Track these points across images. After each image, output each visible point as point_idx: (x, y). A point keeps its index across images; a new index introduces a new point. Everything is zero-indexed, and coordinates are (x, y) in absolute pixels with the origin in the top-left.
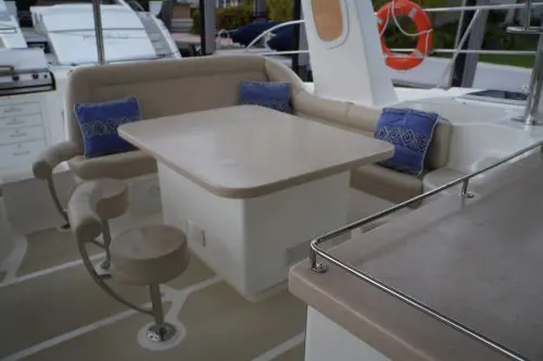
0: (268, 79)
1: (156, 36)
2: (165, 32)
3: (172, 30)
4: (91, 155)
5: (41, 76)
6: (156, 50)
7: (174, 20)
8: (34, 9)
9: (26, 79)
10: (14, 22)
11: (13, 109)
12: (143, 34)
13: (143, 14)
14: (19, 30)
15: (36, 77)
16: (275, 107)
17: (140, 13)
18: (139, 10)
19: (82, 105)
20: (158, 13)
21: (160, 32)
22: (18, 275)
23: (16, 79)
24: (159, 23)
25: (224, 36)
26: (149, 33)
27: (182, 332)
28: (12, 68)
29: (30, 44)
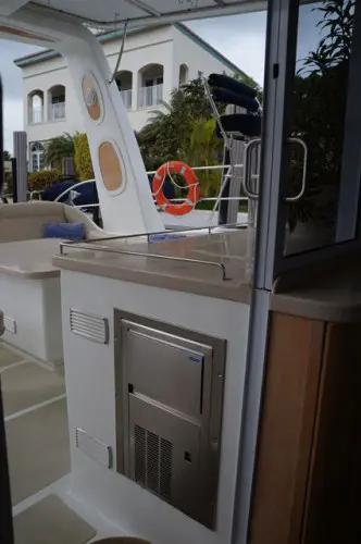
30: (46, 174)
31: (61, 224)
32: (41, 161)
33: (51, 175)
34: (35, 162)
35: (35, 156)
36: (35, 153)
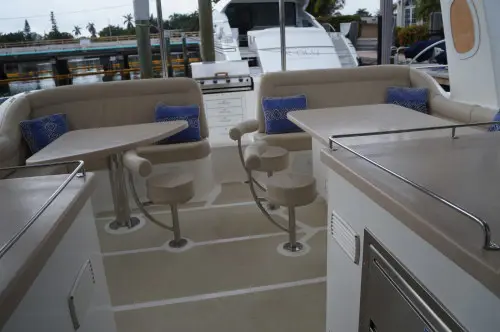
0: (411, 85)
1: (344, 53)
2: (352, 50)
3: (358, 48)
4: (270, 132)
5: (245, 80)
6: (343, 64)
7: (360, 39)
8: (249, 33)
9: (234, 82)
10: (235, 43)
11: (224, 103)
12: (333, 50)
13: (335, 34)
14: (237, 49)
15: (241, 80)
16: (413, 108)
17: (332, 34)
18: (332, 31)
19: (267, 98)
20: (346, 33)
21: (347, 49)
22: (214, 203)
23: (228, 81)
24: (347, 42)
25: (400, 52)
26: (336, 50)
27: (307, 249)
28: (227, 74)
29: (243, 59)
30: (415, 28)
31: (405, 88)
32: (414, 16)
33: (421, 30)
34: (407, 16)
35: (408, 11)
36: (407, 8)
